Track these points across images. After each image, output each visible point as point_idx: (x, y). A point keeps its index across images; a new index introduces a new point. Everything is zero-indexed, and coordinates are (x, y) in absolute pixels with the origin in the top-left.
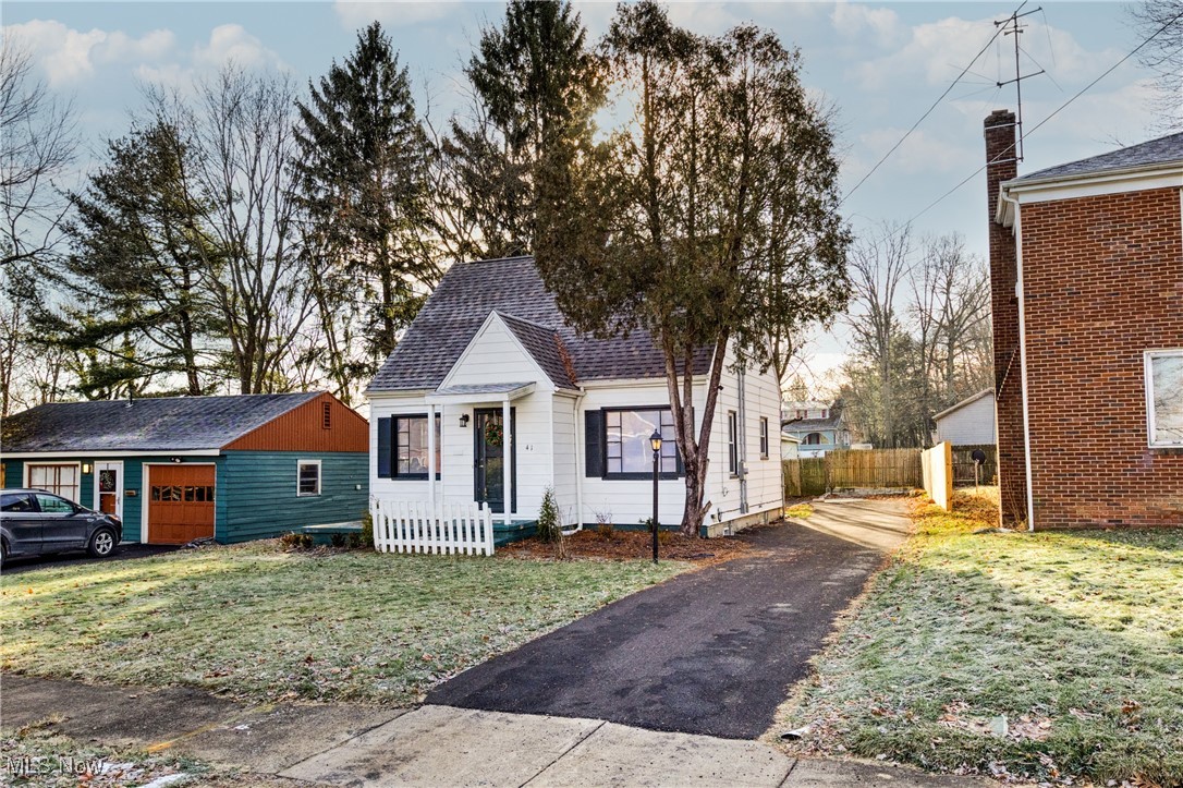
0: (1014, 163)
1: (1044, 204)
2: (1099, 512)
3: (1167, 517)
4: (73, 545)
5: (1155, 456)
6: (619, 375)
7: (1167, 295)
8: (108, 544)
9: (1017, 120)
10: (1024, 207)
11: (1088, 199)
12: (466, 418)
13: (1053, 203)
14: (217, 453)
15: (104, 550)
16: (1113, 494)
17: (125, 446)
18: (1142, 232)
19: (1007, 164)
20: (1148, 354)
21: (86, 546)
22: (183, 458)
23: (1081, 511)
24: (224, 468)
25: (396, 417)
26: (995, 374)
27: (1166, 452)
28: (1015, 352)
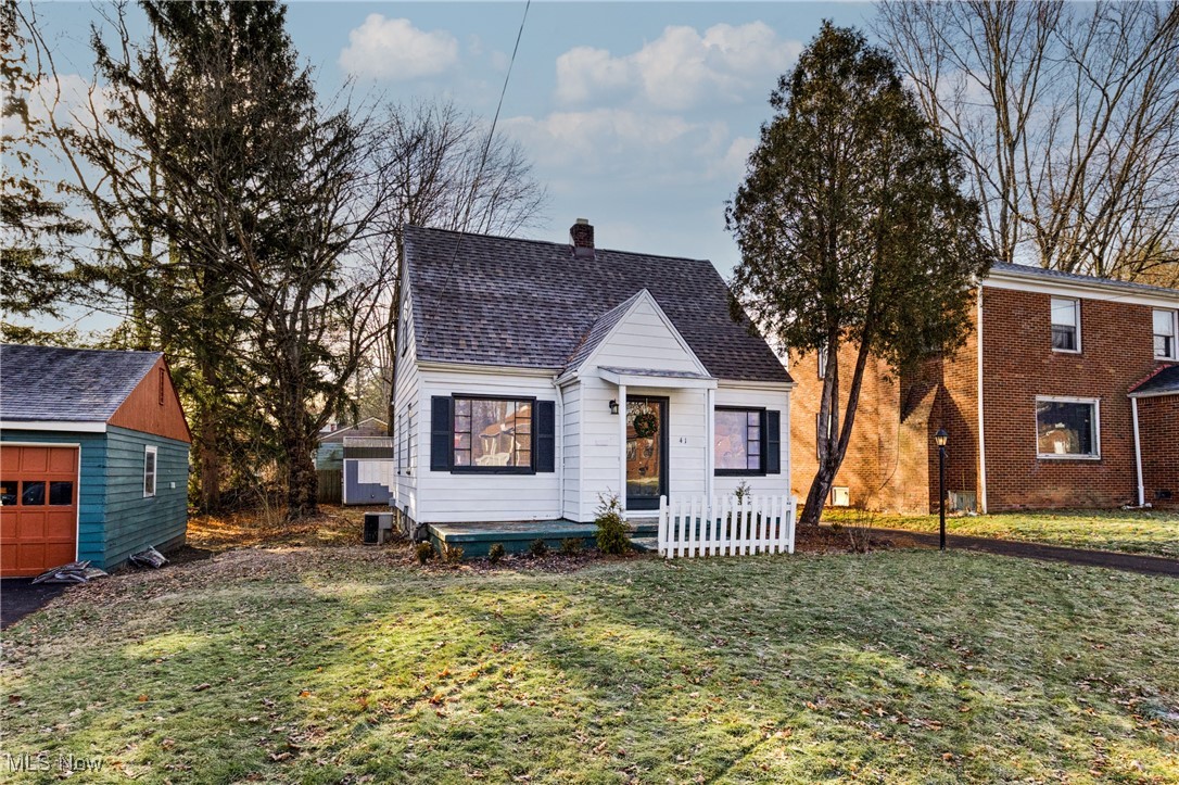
1: (993, 289)
2: (1015, 501)
3: (1044, 502)
5: (1039, 464)
7: (1045, 362)
12: (616, 405)
13: (997, 289)
14: (101, 428)
16: (1022, 488)
18: (1035, 319)
20: (1037, 397)
24: (100, 452)
25: (457, 396)
26: (898, 404)
27: (1044, 461)
28: (935, 389)
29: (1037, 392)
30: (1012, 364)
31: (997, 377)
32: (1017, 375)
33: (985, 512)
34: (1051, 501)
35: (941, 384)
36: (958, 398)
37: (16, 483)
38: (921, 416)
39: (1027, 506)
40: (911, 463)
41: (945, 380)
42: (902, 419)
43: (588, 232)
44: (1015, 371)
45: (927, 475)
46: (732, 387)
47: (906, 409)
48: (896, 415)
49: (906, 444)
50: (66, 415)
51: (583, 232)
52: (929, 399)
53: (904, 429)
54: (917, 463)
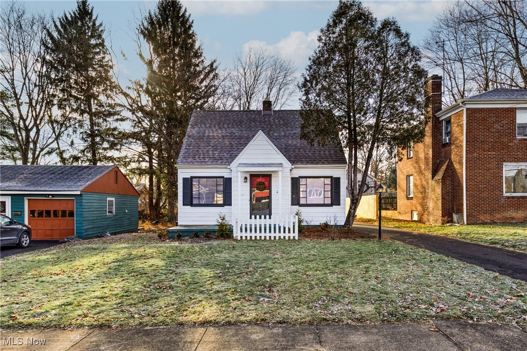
0: (441, 94)
1: (474, 109)
2: (487, 218)
3: (508, 219)
4: (12, 241)
5: (505, 199)
6: (307, 163)
7: (511, 144)
8: (27, 241)
9: (443, 79)
10: (467, 109)
11: (488, 108)
12: (246, 178)
13: (477, 109)
14: (79, 193)
15: (26, 244)
16: (492, 212)
17: (12, 188)
18: (504, 122)
19: (439, 94)
20: (505, 164)
21: (17, 242)
22: (53, 195)
23: (482, 217)
24: (81, 201)
25: (192, 178)
26: (431, 170)
27: (508, 198)
28: (447, 162)
29: (505, 161)
30: (486, 147)
31: (475, 155)
32: (490, 153)
33: (466, 224)
34: (513, 218)
35: (450, 159)
36: (457, 166)
37: (50, 211)
38: (440, 175)
39: (495, 221)
40: (435, 199)
41: (452, 157)
42: (433, 177)
43: (269, 103)
44: (489, 150)
45: (441, 205)
46: (315, 168)
47: (434, 173)
48: (430, 176)
49: (434, 190)
50: (70, 189)
51: (267, 104)
52: (444, 167)
53: (433, 182)
54: (437, 199)
